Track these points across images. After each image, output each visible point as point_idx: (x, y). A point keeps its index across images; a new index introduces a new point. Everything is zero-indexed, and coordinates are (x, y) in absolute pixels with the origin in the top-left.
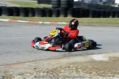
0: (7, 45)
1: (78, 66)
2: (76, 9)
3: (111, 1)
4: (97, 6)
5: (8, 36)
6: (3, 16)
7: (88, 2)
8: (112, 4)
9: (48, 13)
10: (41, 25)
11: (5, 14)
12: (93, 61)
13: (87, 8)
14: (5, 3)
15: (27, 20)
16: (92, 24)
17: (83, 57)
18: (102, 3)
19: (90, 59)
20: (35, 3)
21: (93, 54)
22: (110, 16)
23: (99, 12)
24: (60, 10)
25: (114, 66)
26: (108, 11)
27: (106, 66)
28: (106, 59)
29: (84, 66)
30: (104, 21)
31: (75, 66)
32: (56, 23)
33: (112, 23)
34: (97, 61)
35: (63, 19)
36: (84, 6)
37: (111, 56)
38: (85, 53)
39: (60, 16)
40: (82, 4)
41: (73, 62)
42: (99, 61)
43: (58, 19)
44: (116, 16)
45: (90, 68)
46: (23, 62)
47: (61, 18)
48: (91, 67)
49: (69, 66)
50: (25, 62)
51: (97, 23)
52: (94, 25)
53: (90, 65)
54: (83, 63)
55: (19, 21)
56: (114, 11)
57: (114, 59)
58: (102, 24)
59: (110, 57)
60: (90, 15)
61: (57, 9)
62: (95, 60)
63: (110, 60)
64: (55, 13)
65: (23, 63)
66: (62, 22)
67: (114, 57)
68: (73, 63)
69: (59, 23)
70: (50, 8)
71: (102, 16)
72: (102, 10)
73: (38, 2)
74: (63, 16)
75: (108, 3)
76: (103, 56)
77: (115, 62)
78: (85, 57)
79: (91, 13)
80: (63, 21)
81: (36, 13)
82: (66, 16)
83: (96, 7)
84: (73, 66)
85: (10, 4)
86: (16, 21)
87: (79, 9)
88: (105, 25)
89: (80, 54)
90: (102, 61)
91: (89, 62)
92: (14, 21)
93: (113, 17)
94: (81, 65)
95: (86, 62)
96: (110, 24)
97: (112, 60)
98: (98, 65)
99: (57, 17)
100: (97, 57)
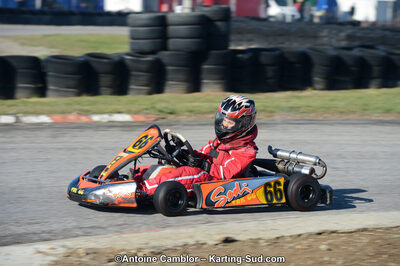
9: (105, 80)
24: (166, 61)
39: (167, 89)
47: (173, 95)
60: (316, 79)
61: (149, 58)
64: (144, 77)
70: (119, 55)
71: (376, 81)
74: (183, 86)
79: (318, 69)
81: (49, 79)
82: (195, 86)
99: (150, 93)
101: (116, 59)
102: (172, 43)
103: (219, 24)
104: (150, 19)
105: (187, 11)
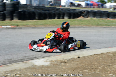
1: (16, 75)
2: (22, 12)
3: (57, 3)
4: (44, 8)
7: (36, 4)
8: (58, 6)
12: (34, 67)
13: (33, 10)
16: (37, 26)
17: (23, 63)
18: (49, 5)
19: (31, 65)
21: (35, 58)
22: (56, 17)
23: (45, 14)
24: (6, 13)
25: (55, 71)
26: (53, 12)
27: (47, 72)
28: (47, 64)
29: (23, 74)
30: (49, 23)
31: (12, 75)
32: (1, 27)
33: (57, 24)
34: (38, 66)
35: (9, 23)
36: (31, 9)
37: (53, 59)
38: (27, 58)
39: (6, 19)
40: (29, 7)
41: (12, 69)
42: (40, 66)
43: (3, 23)
44: (61, 18)
45: (29, 75)
47: (7, 21)
48: (31, 74)
49: (6, 75)
51: (42, 24)
52: (39, 27)
53: (30, 72)
54: (22, 70)
56: (59, 12)
57: (56, 63)
58: (47, 26)
59: (52, 61)
60: (36, 17)
62: (35, 66)
63: (51, 64)
64: (1, 17)
66: (6, 25)
67: (56, 61)
68: (11, 72)
69: (3, 27)
71: (48, 18)
72: (48, 12)
74: (9, 19)
75: (54, 5)
76: (45, 60)
77: (57, 66)
78: (26, 62)
79: (37, 15)
80: (8, 24)
82: (12, 19)
83: (42, 9)
84: (11, 75)
88: (50, 26)
89: (20, 60)
90: (43, 66)
91: (29, 68)
93: (59, 18)
94: (20, 72)
95: (25, 69)
96: (55, 25)
97: (54, 64)
98: (38, 71)
100: (38, 62)
102: (7, 9)
103: (17, 5)
104: (2, 4)
105: (9, 2)
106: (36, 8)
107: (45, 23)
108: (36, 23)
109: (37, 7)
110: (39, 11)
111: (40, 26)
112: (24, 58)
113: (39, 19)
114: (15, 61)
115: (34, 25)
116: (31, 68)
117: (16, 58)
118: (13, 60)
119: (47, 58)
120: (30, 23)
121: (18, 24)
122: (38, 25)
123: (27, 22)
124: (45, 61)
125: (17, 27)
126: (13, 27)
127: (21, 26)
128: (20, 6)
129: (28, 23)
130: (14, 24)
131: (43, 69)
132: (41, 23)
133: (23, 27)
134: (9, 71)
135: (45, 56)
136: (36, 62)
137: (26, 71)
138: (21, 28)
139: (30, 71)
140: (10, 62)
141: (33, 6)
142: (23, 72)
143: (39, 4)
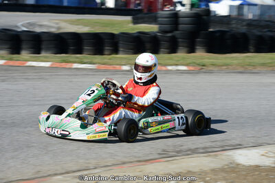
0: (26, 128)
2: (218, 34)
5: (37, 103)
6: (43, 54)
7: (253, 15)
9: (148, 46)
10: (124, 74)
11: (48, 49)
12: (234, 169)
13: (243, 29)
14: (57, 23)
15: (94, 64)
16: (250, 68)
17: (210, 156)
19: (226, 163)
20: (128, 22)
21: (238, 147)
23: (272, 38)
24: (178, 36)
32: (164, 68)
34: (244, 166)
35: (184, 58)
36: (239, 26)
38: (219, 144)
39: (179, 51)
40: (234, 22)
42: (250, 166)
46: (50, 173)
47: (181, 55)
50: (56, 175)
52: (254, 70)
54: (206, 173)
55: (76, 66)
60: (251, 47)
61: (169, 35)
62: (238, 165)
64: (166, 44)
65: (49, 175)
66: (177, 65)
69: (170, 68)
70: (153, 33)
73: (134, 19)
74: (186, 49)
76: (263, 152)
78: (216, 155)
79: (252, 42)
80: (181, 61)
81: (120, 45)
82: (192, 50)
85: (69, 25)
86: (68, 65)
87: (223, 33)
89: (203, 148)
90: (257, 166)
91: (222, 170)
92: (64, 65)
94: (200, 178)
95: (213, 170)
98: (245, 179)
99: (170, 53)
100: (246, 156)
101: (153, 35)
102: (181, 27)
103: (205, 17)
104: (170, 14)
105: (188, 10)
106: (251, 23)
107: (270, 61)
108: (248, 61)
109: (254, 23)
110: (257, 32)
111: (258, 69)
112: (213, 144)
113: (258, 50)
114: (190, 150)
115: (243, 67)
116: (228, 170)
117: (193, 144)
118: (184, 148)
119: (269, 148)
120: (235, 62)
121: (206, 61)
122: (254, 66)
123: (226, 57)
124: (263, 155)
125: (203, 70)
126: (192, 68)
127: (211, 68)
128: (212, 18)
129: (228, 61)
130: (194, 63)
131: (257, 173)
132: (262, 61)
133: (216, 69)
134: (173, 173)
135: (265, 142)
136: (240, 155)
137: (214, 177)
138: (211, 72)
139: (224, 177)
140: (178, 152)
141: (244, 20)
142: (208, 179)
143: (261, 15)
